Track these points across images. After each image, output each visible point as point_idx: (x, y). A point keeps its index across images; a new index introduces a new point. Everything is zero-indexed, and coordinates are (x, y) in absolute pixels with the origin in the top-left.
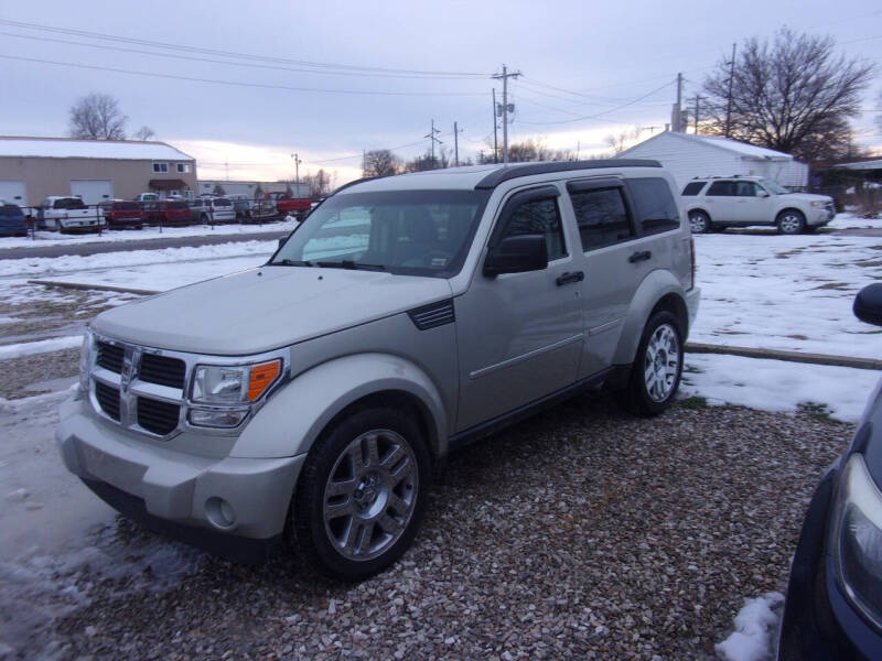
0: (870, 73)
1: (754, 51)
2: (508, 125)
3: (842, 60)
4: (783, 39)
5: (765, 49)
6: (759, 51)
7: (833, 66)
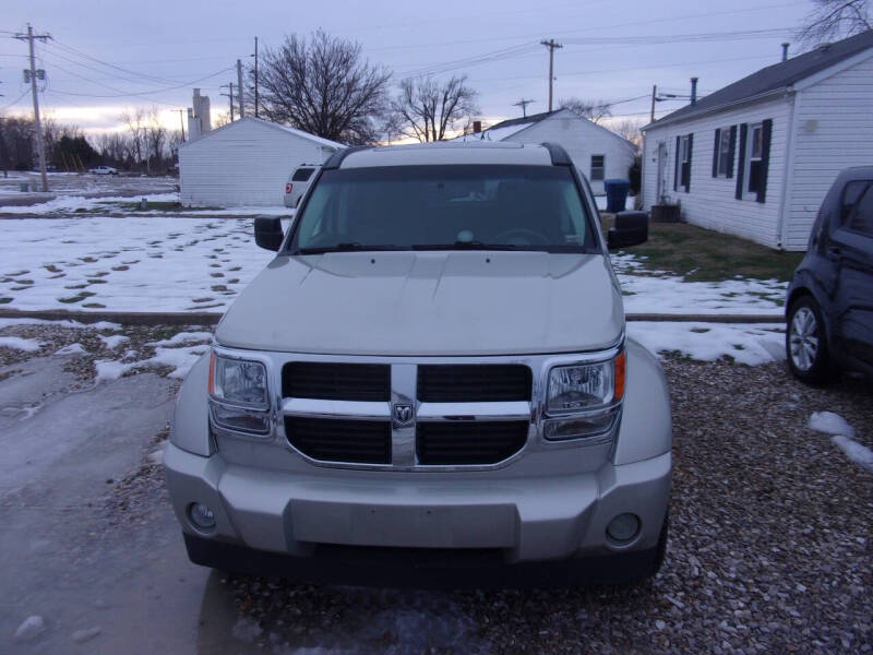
0: (390, 80)
1: (294, 47)
2: (39, 94)
3: (366, 66)
4: (320, 41)
5: (303, 48)
6: (299, 50)
7: (359, 71)
